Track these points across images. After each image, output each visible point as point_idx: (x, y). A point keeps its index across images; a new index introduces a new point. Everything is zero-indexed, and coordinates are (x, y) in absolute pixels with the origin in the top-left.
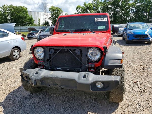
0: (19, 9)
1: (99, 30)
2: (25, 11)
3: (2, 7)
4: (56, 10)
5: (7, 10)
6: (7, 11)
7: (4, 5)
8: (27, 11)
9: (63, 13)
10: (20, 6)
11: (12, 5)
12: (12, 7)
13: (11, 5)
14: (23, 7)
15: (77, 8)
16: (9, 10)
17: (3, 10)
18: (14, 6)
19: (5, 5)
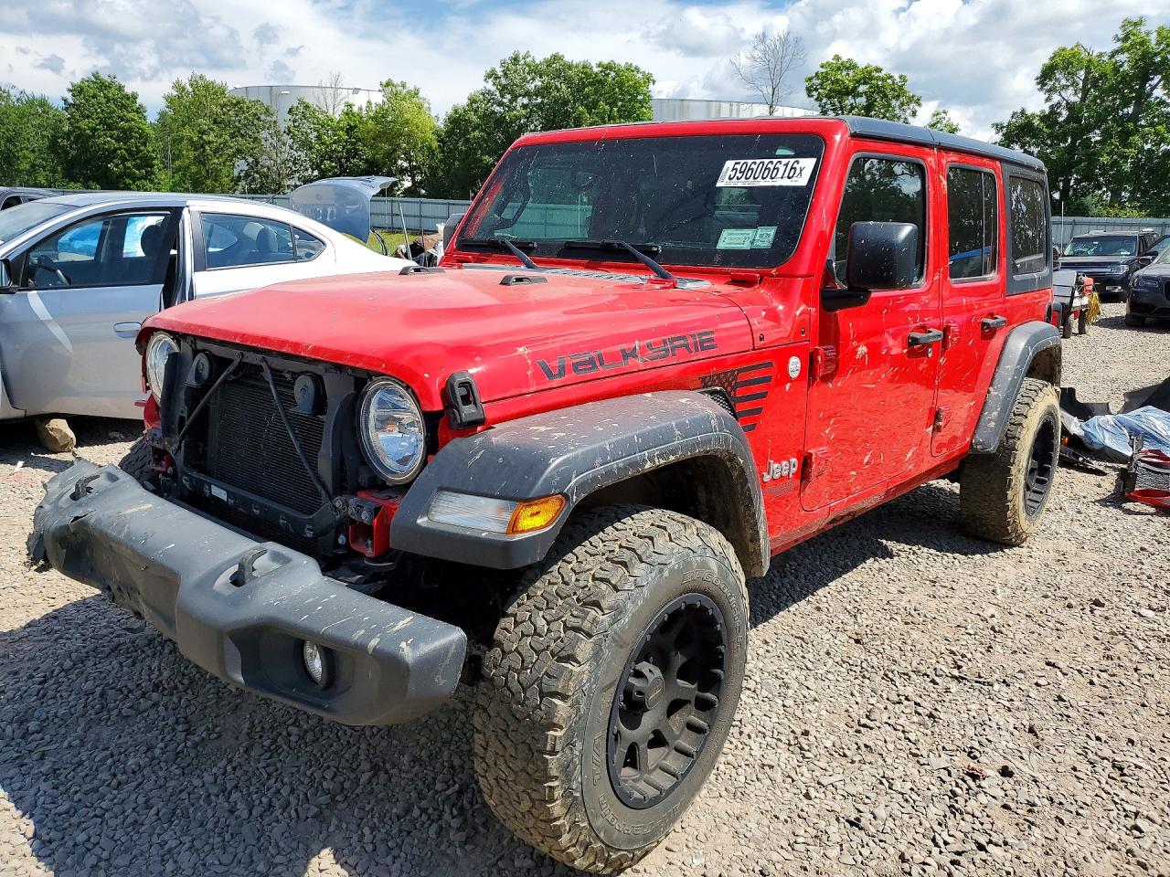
0: (598, 83)
1: (717, 259)
2: (633, 99)
3: (499, 72)
4: (862, 88)
5: (527, 94)
6: (526, 101)
7: (515, 60)
8: (648, 98)
9: (914, 114)
10: (606, 62)
11: (561, 58)
12: (556, 67)
13: (556, 58)
14: (629, 68)
15: (1047, 75)
16: (538, 92)
17: (503, 90)
18: (570, 67)
19: (522, 54)
